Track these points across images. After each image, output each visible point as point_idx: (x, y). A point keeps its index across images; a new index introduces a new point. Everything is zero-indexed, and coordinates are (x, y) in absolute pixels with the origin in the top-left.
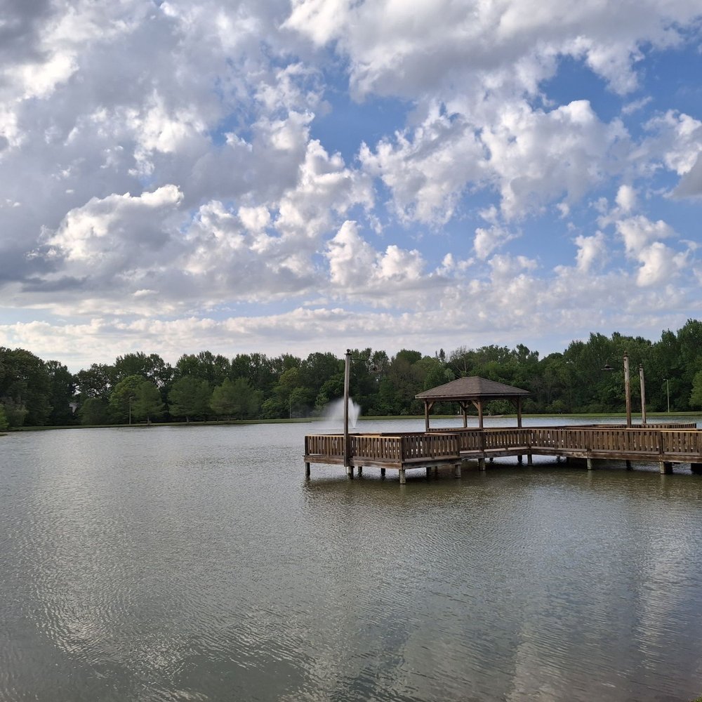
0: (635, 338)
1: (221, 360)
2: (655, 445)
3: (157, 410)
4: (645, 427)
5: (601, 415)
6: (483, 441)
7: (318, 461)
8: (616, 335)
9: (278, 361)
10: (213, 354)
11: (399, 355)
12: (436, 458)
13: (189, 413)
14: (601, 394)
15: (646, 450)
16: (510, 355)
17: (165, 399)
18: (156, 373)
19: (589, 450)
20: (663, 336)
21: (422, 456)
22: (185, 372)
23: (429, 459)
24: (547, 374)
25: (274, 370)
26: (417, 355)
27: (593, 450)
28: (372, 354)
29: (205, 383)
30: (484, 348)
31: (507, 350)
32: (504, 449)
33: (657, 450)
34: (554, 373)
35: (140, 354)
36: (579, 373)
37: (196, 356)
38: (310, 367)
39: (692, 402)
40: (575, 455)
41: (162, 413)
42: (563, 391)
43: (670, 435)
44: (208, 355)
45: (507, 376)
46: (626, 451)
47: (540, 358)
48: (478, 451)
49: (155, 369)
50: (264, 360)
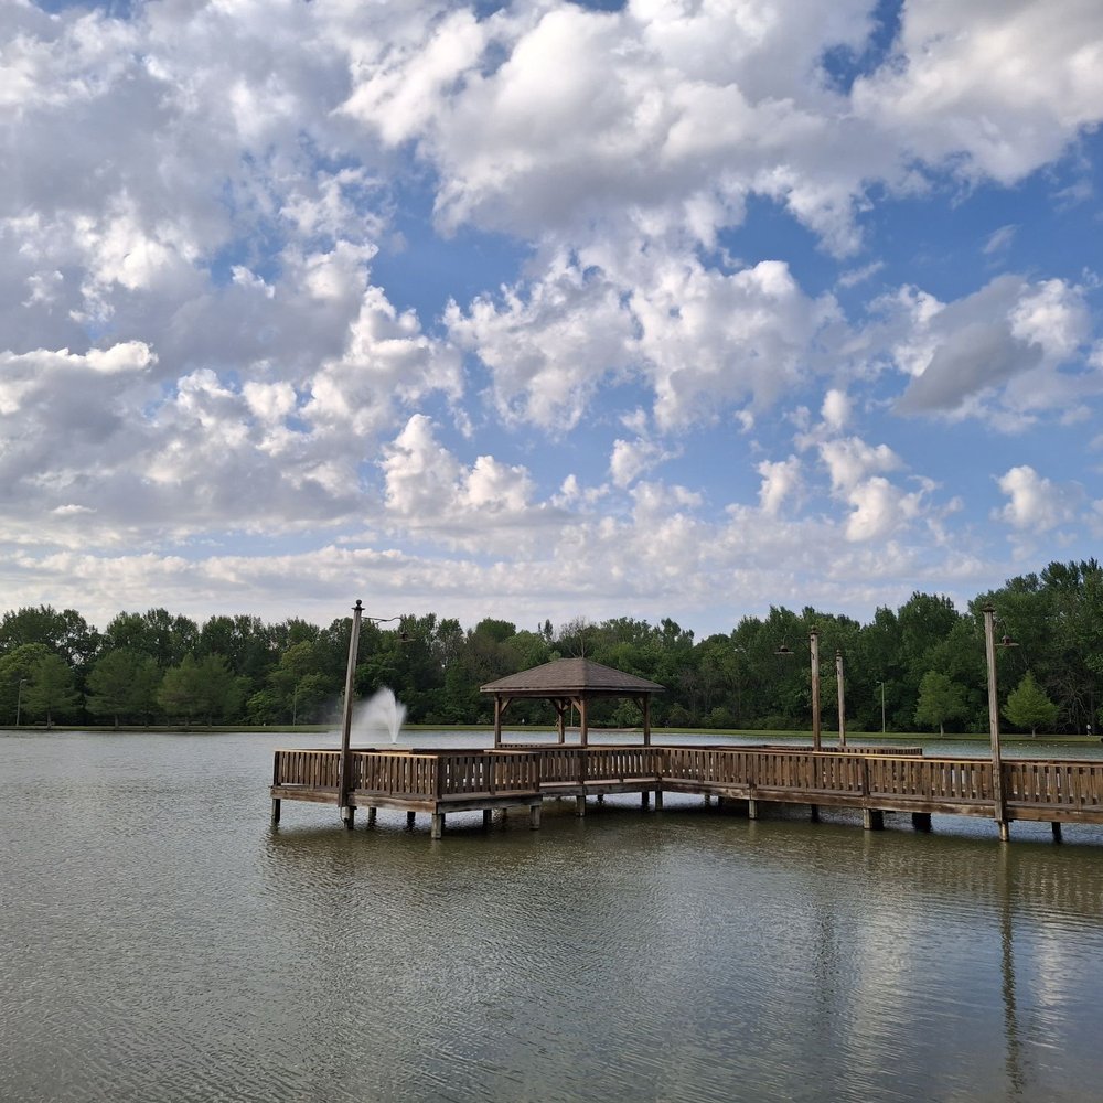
0: (836, 617)
1: (184, 624)
2: (856, 780)
3: (65, 703)
4: (843, 751)
5: (783, 733)
6: (583, 766)
7: (295, 796)
8: (809, 611)
9: (281, 629)
10: (171, 614)
11: (480, 626)
12: (499, 794)
13: (121, 709)
14: (786, 700)
15: (841, 788)
16: (651, 634)
17: (80, 685)
18: (71, 642)
19: (752, 785)
20: (877, 616)
21: (473, 790)
22: (120, 642)
23: (486, 795)
24: (705, 666)
25: (274, 645)
26: (509, 628)
27: (758, 786)
28: (436, 624)
29: (152, 661)
30: (612, 621)
31: (646, 626)
32: (617, 781)
33: (859, 788)
34: (716, 665)
35: (46, 608)
36: (752, 667)
37: (141, 616)
38: (334, 642)
39: (918, 719)
40: (730, 794)
41: (75, 708)
42: (729, 694)
43: (880, 765)
44: (163, 615)
45: (644, 666)
46: (810, 790)
47: (696, 642)
48: (574, 783)
49: (71, 635)
50: (257, 628)
